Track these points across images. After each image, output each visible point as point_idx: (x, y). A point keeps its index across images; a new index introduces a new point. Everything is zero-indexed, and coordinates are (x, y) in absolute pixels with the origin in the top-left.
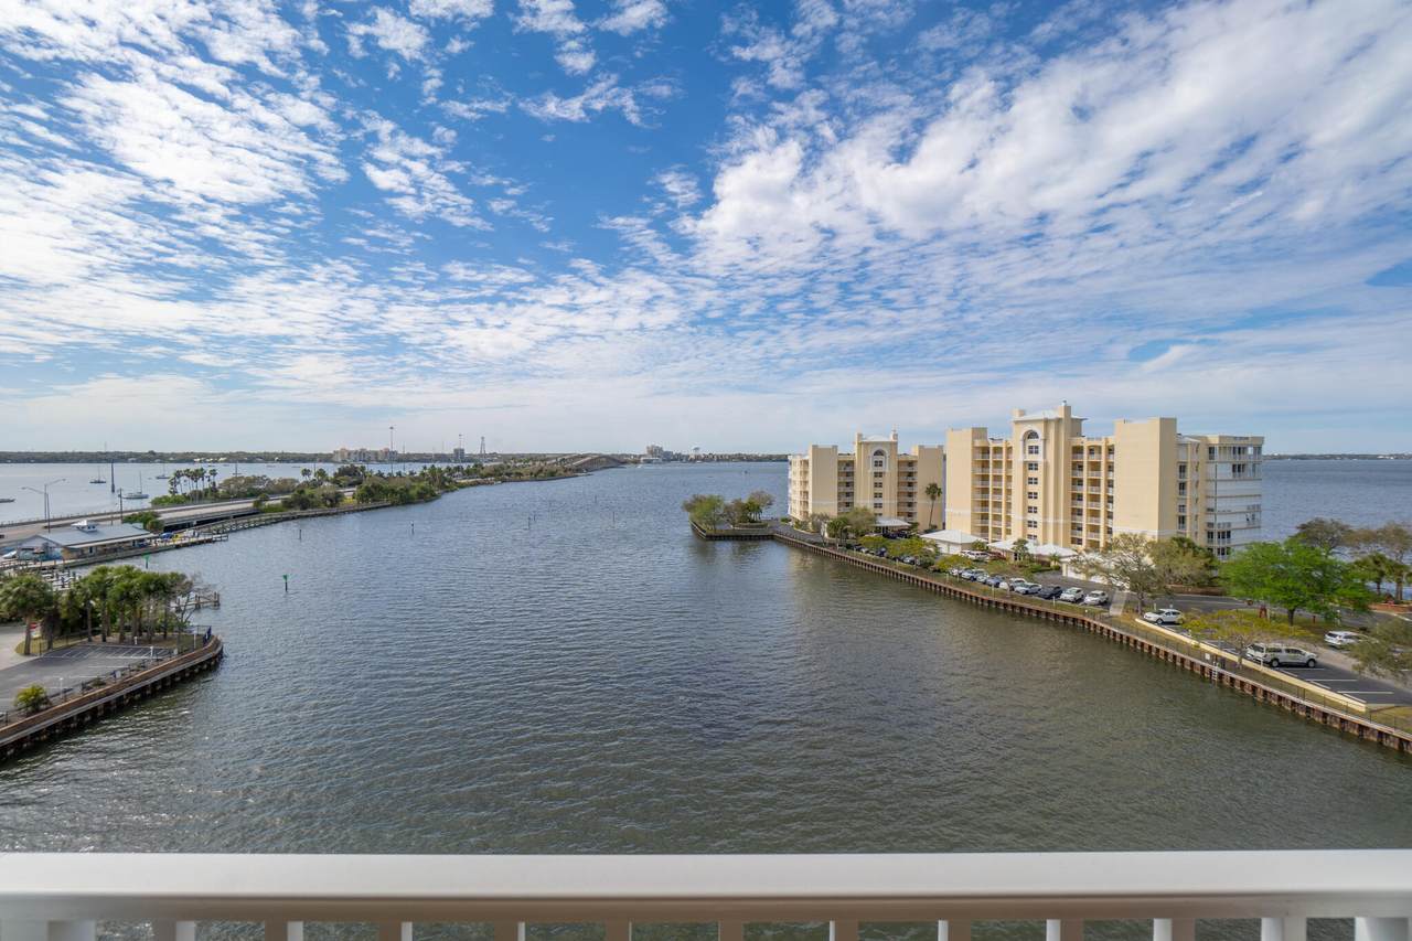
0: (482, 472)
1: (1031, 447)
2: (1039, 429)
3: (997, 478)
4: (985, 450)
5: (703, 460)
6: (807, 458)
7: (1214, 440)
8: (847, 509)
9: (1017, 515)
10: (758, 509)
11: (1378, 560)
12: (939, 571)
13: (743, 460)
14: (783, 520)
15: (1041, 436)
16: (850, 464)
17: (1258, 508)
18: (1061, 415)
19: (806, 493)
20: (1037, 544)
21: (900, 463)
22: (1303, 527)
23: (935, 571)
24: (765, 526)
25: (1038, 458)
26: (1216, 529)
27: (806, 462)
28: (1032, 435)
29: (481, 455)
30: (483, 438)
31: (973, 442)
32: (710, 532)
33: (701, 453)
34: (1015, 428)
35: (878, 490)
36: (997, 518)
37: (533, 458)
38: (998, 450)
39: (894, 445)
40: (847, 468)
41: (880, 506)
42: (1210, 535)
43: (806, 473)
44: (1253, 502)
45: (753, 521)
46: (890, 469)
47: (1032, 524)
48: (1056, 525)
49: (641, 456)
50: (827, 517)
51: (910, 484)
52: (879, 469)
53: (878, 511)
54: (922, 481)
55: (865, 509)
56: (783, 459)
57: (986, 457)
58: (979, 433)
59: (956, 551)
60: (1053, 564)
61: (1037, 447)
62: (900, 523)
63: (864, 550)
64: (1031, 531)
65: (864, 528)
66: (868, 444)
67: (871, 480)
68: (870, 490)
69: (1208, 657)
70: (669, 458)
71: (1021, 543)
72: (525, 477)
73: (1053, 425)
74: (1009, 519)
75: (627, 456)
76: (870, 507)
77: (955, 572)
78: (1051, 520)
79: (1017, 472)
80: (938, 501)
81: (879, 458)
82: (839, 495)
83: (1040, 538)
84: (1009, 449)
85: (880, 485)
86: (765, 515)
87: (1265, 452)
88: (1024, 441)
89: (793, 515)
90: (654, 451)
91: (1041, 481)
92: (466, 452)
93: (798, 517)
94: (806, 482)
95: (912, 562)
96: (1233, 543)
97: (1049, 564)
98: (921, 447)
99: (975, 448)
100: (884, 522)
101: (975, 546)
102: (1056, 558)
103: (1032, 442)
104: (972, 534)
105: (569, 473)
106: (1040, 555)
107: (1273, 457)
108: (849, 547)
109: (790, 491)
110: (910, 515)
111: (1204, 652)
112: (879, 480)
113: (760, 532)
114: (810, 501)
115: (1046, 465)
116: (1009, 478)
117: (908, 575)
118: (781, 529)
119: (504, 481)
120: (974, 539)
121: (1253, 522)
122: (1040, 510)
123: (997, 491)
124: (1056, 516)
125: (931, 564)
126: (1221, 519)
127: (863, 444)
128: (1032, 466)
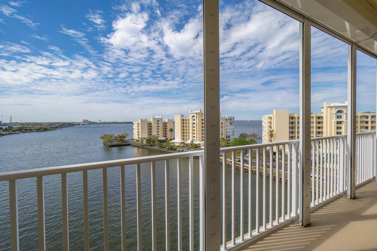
0: (13, 129)
1: (193, 119)
2: (195, 115)
3: (186, 127)
4: (183, 120)
5: (102, 124)
6: (139, 122)
7: (227, 118)
8: (150, 136)
9: (191, 135)
10: (125, 137)
11: (252, 140)
12: (175, 149)
13: (116, 123)
14: (132, 140)
15: (196, 116)
16: (151, 124)
17: (234, 131)
18: (199, 112)
19: (139, 132)
20: (195, 141)
21: (163, 123)
22: (241, 134)
23: (174, 149)
24: (127, 142)
25: (195, 122)
26: (228, 136)
27: (139, 124)
28: (194, 116)
29: (10, 123)
30: (11, 117)
31: (181, 118)
32: (110, 145)
33: (101, 121)
34: (190, 115)
35: (158, 130)
36: (186, 136)
37: (37, 124)
38: (186, 120)
39: (162, 119)
40: (150, 125)
41: (158, 134)
42: (227, 137)
43: (139, 126)
44: (233, 130)
45: (123, 141)
46: (161, 125)
47: (194, 137)
48: (199, 137)
49: (80, 123)
50: (145, 138)
51: (166, 129)
52: (158, 125)
53: (158, 136)
54: (169, 128)
55: (155, 136)
56: (132, 123)
57: (184, 122)
58: (182, 116)
59: (178, 144)
60: (199, 146)
61: (195, 119)
62: (164, 138)
63: (156, 146)
64: (194, 138)
65: (155, 140)
66: (155, 118)
67: (156, 128)
68: (156, 130)
69: (229, 162)
70: (90, 123)
71: (192, 141)
72: (33, 131)
73: (198, 114)
74: (189, 136)
75: (75, 123)
76: (156, 135)
77: (179, 149)
78: (198, 136)
79: (191, 125)
80: (173, 132)
81: (158, 122)
82: (148, 132)
83: (196, 140)
84: (189, 120)
85: (158, 129)
86: (127, 139)
87: (235, 120)
88: (192, 118)
89: (135, 138)
90: (85, 121)
91: (196, 127)
92: (3, 122)
93: (137, 138)
94: (139, 129)
95: (168, 148)
96: (230, 138)
97: (198, 146)
98: (168, 119)
99: (181, 119)
100: (160, 139)
101: (182, 143)
102: (199, 144)
103: (194, 118)
104: (181, 140)
105: (53, 129)
106: (196, 144)
107: (236, 121)
108: (152, 146)
109: (134, 132)
110: (166, 136)
111: (228, 161)
112: (158, 128)
113: (126, 143)
114: (140, 134)
115: (197, 123)
116: (189, 126)
117: (168, 151)
118: (132, 142)
119: (24, 132)
120: (181, 141)
121: (233, 134)
122: (196, 134)
123: (186, 130)
124: (199, 135)
125: (172, 148)
126: (228, 134)
127: (154, 119)
128: (194, 123)
